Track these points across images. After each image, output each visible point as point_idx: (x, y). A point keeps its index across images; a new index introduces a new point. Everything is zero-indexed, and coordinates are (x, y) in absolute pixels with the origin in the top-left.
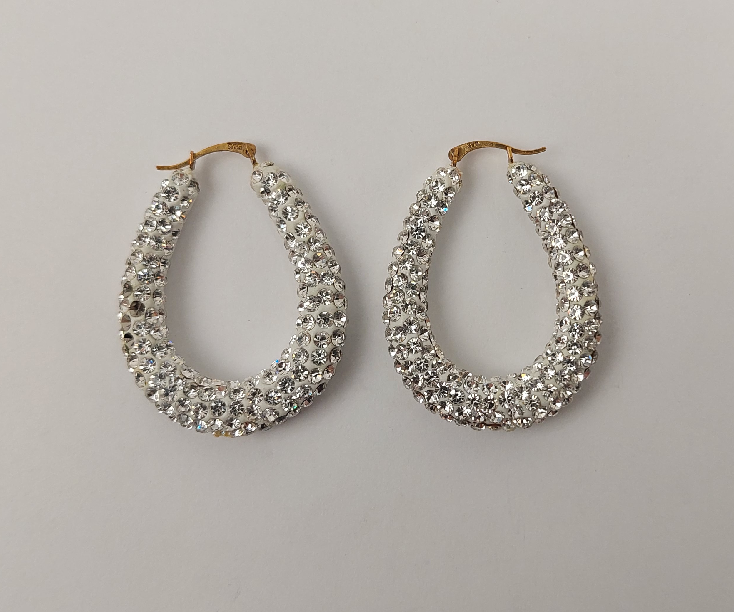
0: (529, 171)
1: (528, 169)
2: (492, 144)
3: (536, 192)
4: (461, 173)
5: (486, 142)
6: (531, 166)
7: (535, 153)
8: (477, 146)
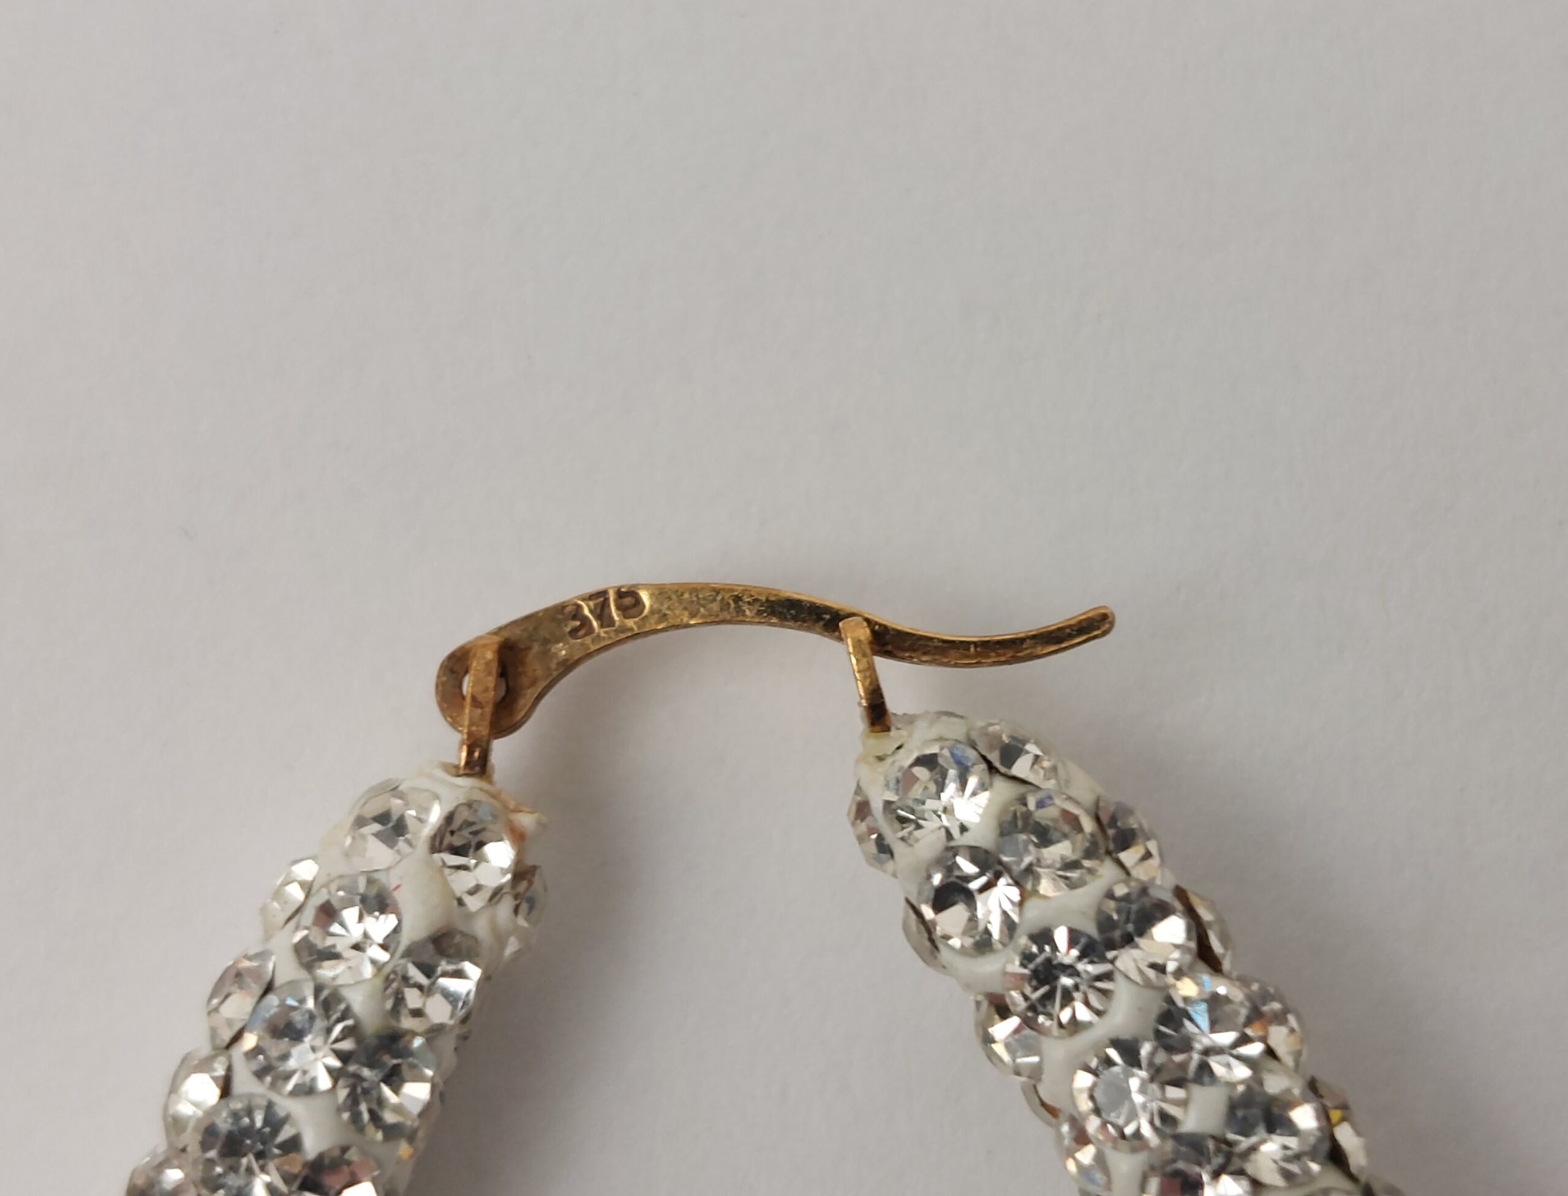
0: (1000, 783)
1: (991, 768)
2: (737, 599)
3: (1061, 936)
4: (526, 820)
5: (695, 589)
6: (1011, 752)
7: (1039, 650)
8: (630, 623)
